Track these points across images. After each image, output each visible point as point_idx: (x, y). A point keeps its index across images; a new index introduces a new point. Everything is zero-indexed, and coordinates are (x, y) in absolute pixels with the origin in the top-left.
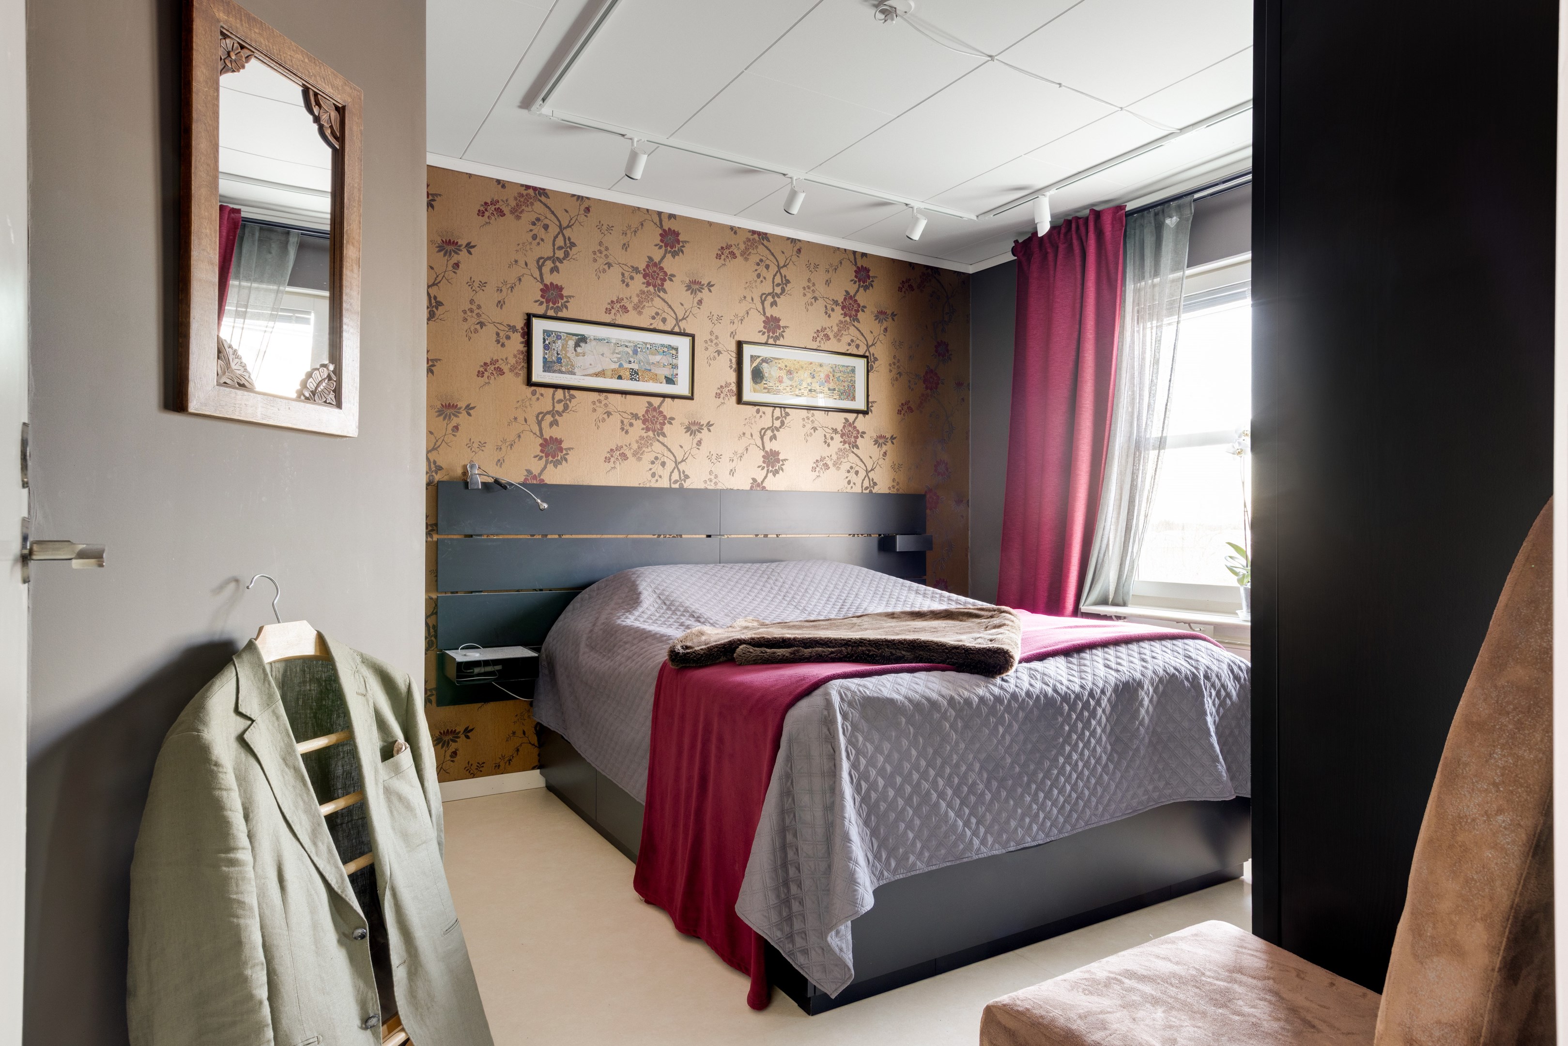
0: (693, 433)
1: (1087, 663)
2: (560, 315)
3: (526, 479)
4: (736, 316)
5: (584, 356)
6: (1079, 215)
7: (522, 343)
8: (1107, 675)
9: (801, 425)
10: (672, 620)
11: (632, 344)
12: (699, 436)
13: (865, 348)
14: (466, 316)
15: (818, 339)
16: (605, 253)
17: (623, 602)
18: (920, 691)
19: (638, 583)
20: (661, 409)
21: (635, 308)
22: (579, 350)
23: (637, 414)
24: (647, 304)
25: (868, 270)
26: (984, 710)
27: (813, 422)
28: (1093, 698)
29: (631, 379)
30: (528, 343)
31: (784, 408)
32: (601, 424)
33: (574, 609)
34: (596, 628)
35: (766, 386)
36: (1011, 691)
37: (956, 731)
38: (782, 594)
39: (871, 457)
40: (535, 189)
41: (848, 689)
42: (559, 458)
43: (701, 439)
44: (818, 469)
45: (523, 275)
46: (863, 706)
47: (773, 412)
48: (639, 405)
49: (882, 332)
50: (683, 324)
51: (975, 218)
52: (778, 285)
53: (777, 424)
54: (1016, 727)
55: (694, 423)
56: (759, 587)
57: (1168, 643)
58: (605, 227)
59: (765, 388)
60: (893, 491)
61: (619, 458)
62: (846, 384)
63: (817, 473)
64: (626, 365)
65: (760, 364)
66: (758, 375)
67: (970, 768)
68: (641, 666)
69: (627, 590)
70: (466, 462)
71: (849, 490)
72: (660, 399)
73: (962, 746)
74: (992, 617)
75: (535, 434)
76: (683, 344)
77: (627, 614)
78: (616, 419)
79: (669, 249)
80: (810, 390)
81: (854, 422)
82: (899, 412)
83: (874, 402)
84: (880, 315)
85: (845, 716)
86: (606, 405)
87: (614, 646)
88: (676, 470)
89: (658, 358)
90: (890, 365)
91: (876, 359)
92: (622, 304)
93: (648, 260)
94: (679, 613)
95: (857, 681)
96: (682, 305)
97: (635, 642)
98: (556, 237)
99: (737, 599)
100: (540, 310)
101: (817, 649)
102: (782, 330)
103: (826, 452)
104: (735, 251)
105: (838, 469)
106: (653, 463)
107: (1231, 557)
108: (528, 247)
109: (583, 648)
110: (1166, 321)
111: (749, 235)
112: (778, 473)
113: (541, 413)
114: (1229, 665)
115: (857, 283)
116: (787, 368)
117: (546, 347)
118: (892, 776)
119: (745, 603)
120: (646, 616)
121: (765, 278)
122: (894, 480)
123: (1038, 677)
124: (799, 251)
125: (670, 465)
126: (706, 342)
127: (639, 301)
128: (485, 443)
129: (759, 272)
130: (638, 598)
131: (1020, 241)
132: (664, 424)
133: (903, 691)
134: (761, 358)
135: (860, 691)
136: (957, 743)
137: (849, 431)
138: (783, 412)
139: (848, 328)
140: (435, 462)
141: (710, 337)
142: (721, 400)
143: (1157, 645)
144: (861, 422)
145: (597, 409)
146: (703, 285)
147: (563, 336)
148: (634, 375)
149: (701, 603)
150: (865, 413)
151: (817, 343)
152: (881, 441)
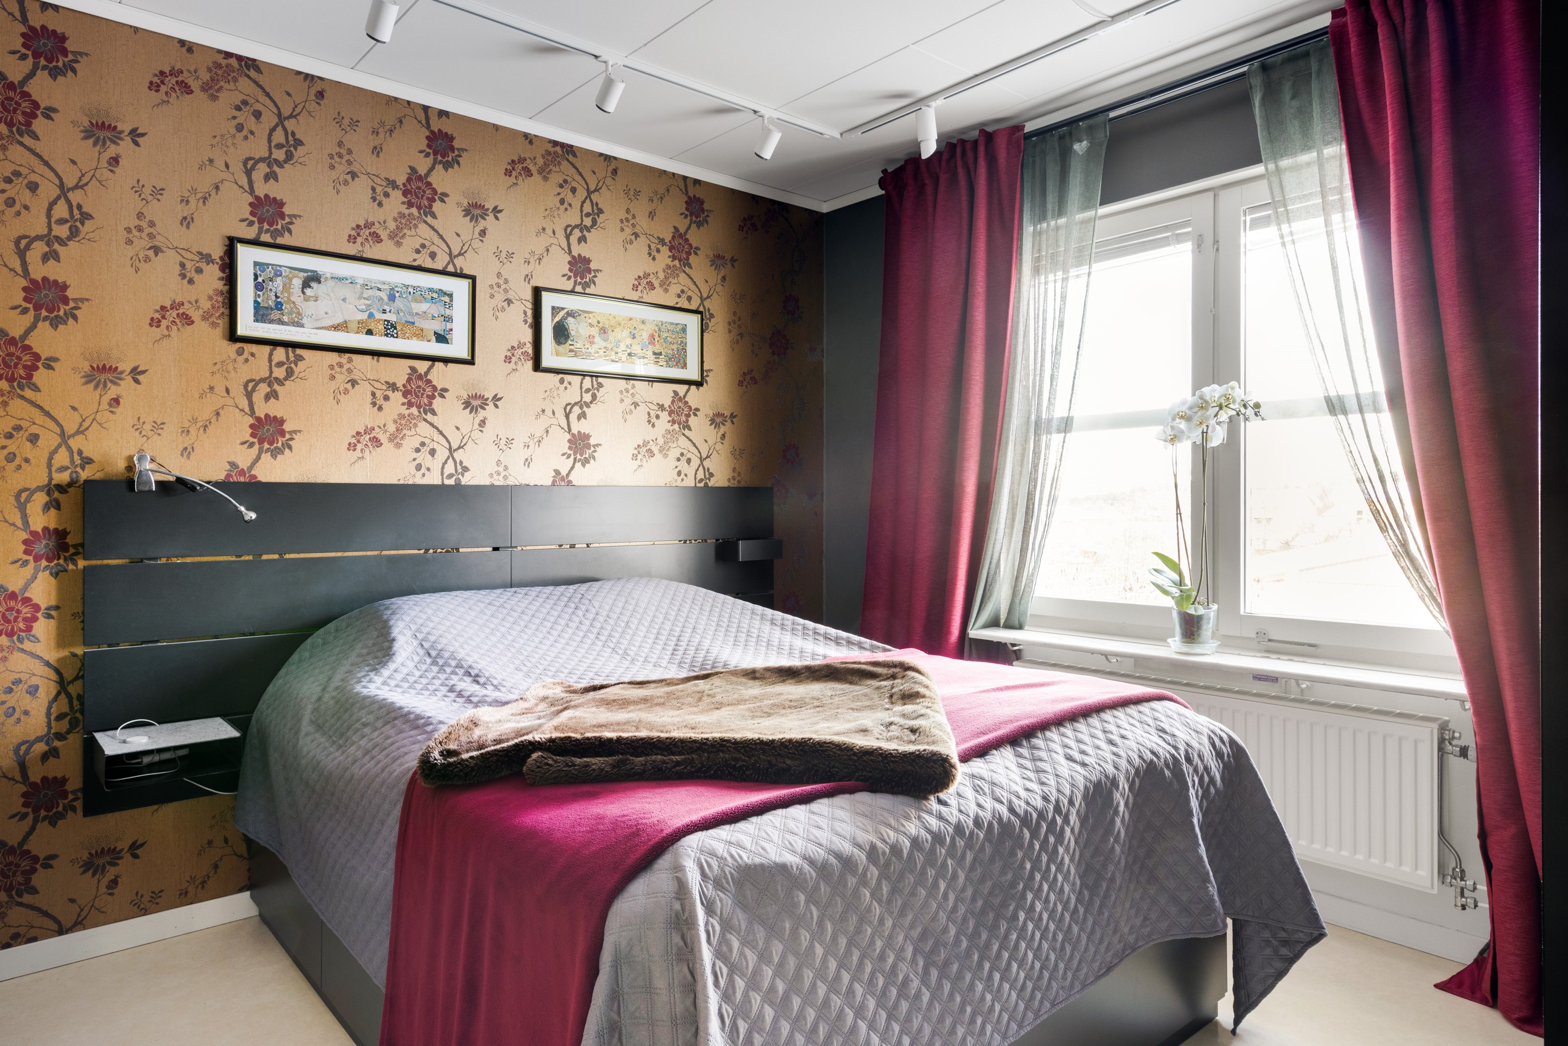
0: (474, 410)
1: (1043, 754)
2: (280, 241)
3: (228, 476)
4: (532, 253)
5: (316, 301)
6: (964, 137)
7: (221, 279)
8: (1074, 774)
9: (619, 400)
10: (437, 682)
11: (387, 287)
12: (482, 414)
13: (699, 301)
14: (130, 236)
15: (640, 288)
16: (347, 157)
17: (369, 654)
18: (824, 842)
19: (391, 623)
20: (429, 377)
21: (392, 236)
22: (308, 291)
23: (394, 384)
24: (408, 232)
25: (702, 202)
26: (920, 858)
27: (633, 395)
28: (1060, 813)
29: (387, 335)
30: (231, 280)
31: (597, 377)
32: (342, 397)
33: (300, 661)
34: (327, 695)
35: (572, 347)
36: (953, 820)
37: (880, 902)
38: (595, 631)
39: (706, 441)
40: (240, 58)
41: (713, 854)
42: (280, 445)
43: (485, 419)
44: (640, 457)
45: (222, 181)
46: (739, 883)
47: (582, 383)
48: (399, 371)
49: (719, 281)
50: (459, 262)
51: (839, 136)
52: (588, 215)
53: (587, 398)
54: (962, 876)
55: (475, 397)
56: (563, 622)
57: (1132, 710)
58: (346, 122)
59: (571, 351)
60: (733, 484)
61: (369, 444)
62: (675, 347)
63: (638, 462)
64: (379, 316)
65: (565, 318)
66: (561, 333)
67: (899, 957)
68: (383, 770)
69: (375, 634)
70: (132, 451)
71: (679, 484)
72: (427, 364)
73: (889, 923)
74: (893, 677)
75: (242, 410)
76: (460, 288)
77: (372, 674)
78: (363, 391)
79: (439, 158)
80: (630, 354)
81: (685, 396)
82: (741, 383)
83: (710, 370)
84: (717, 260)
85: (710, 909)
86: (349, 371)
87: (348, 729)
88: (451, 460)
89: (424, 307)
90: (729, 323)
91: (712, 316)
92: (372, 230)
93: (409, 171)
94: (448, 670)
95: (724, 832)
96: (458, 235)
97: (379, 724)
98: (273, 130)
99: (533, 641)
100: (250, 233)
101: (654, 757)
102: (593, 274)
103: (650, 434)
104: (531, 167)
105: (666, 456)
106: (418, 450)
107: (1156, 570)
108: (229, 142)
109: (306, 727)
110: (1073, 272)
111: (549, 147)
112: (589, 463)
113: (251, 380)
114: (1210, 738)
115: (689, 218)
116: (601, 325)
117: (259, 287)
118: (786, 998)
119: (545, 648)
120: (399, 677)
121: (570, 205)
122: (734, 470)
123: (986, 790)
124: (615, 172)
125: (442, 453)
126: (491, 287)
127: (398, 228)
128: (163, 423)
129: (562, 196)
130: (390, 648)
131: (889, 171)
132: (433, 397)
133: (800, 844)
134: (565, 311)
135: (732, 856)
136: (881, 921)
137: (679, 407)
138: (595, 383)
139: (678, 275)
140: (80, 452)
141: (497, 280)
142: (512, 365)
143: (1120, 713)
144: (694, 397)
145: (337, 375)
146: (487, 210)
147: (285, 272)
148: (390, 329)
149: (481, 651)
150: (699, 384)
151: (639, 294)
152: (718, 420)
